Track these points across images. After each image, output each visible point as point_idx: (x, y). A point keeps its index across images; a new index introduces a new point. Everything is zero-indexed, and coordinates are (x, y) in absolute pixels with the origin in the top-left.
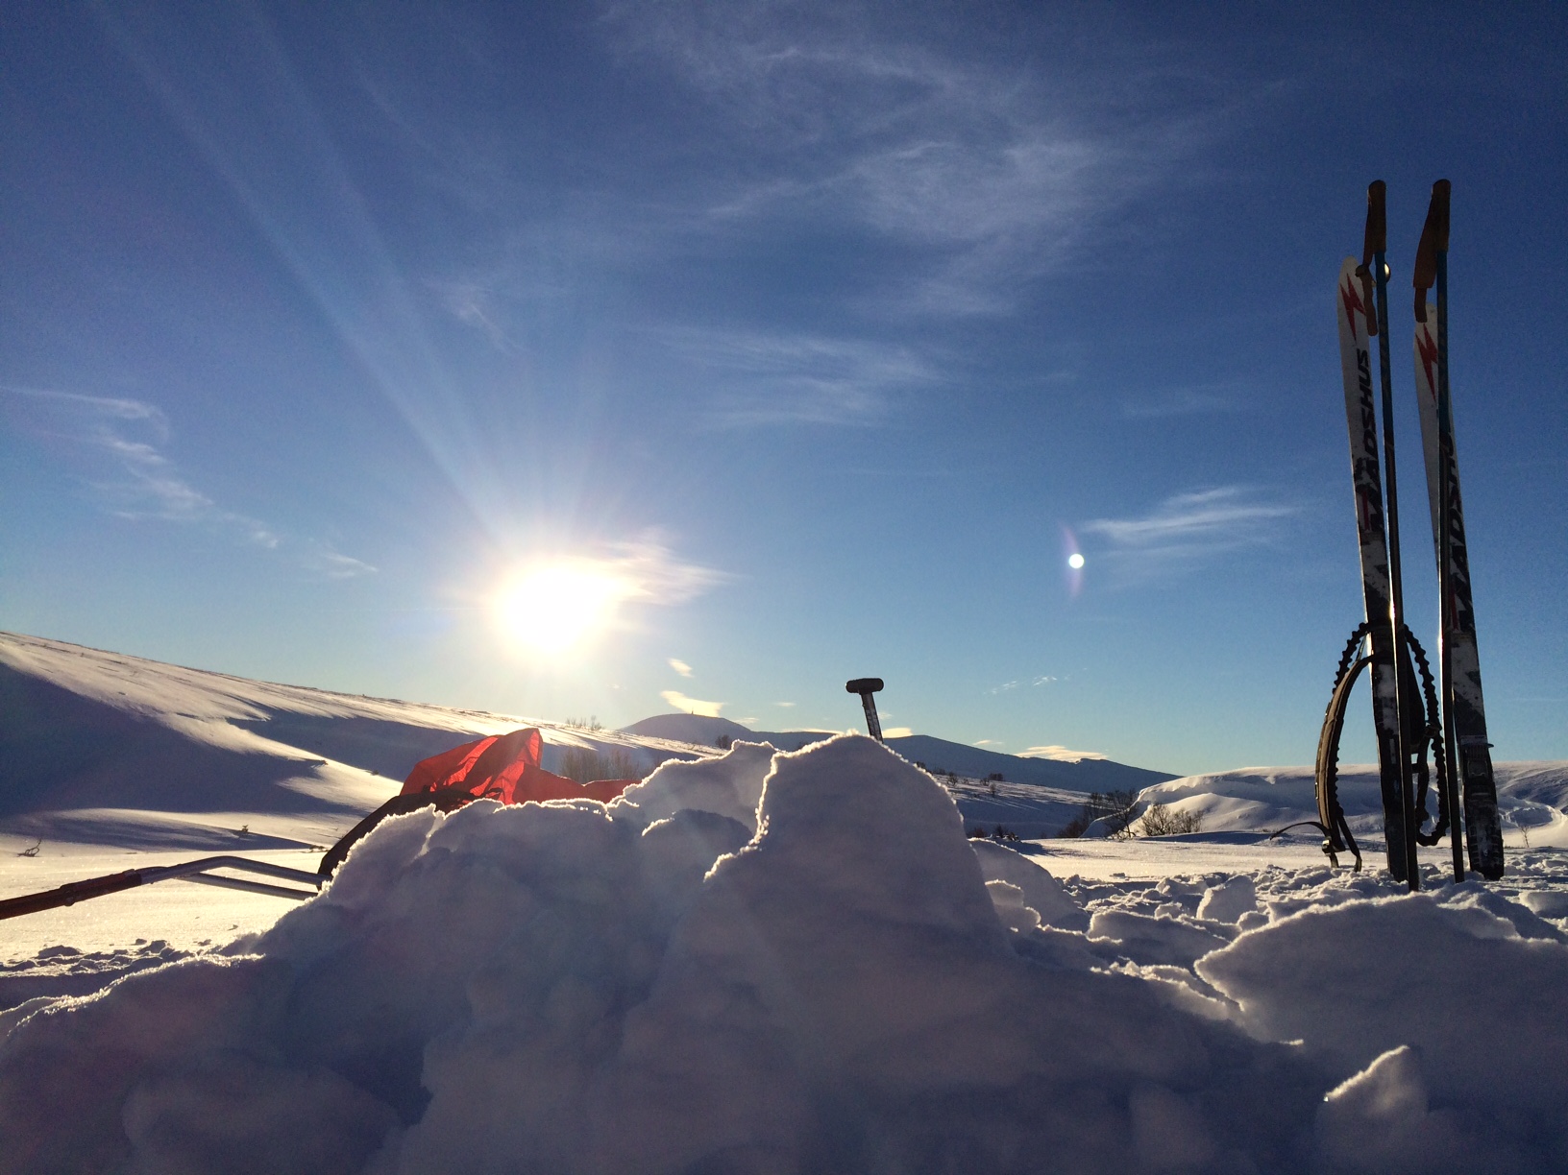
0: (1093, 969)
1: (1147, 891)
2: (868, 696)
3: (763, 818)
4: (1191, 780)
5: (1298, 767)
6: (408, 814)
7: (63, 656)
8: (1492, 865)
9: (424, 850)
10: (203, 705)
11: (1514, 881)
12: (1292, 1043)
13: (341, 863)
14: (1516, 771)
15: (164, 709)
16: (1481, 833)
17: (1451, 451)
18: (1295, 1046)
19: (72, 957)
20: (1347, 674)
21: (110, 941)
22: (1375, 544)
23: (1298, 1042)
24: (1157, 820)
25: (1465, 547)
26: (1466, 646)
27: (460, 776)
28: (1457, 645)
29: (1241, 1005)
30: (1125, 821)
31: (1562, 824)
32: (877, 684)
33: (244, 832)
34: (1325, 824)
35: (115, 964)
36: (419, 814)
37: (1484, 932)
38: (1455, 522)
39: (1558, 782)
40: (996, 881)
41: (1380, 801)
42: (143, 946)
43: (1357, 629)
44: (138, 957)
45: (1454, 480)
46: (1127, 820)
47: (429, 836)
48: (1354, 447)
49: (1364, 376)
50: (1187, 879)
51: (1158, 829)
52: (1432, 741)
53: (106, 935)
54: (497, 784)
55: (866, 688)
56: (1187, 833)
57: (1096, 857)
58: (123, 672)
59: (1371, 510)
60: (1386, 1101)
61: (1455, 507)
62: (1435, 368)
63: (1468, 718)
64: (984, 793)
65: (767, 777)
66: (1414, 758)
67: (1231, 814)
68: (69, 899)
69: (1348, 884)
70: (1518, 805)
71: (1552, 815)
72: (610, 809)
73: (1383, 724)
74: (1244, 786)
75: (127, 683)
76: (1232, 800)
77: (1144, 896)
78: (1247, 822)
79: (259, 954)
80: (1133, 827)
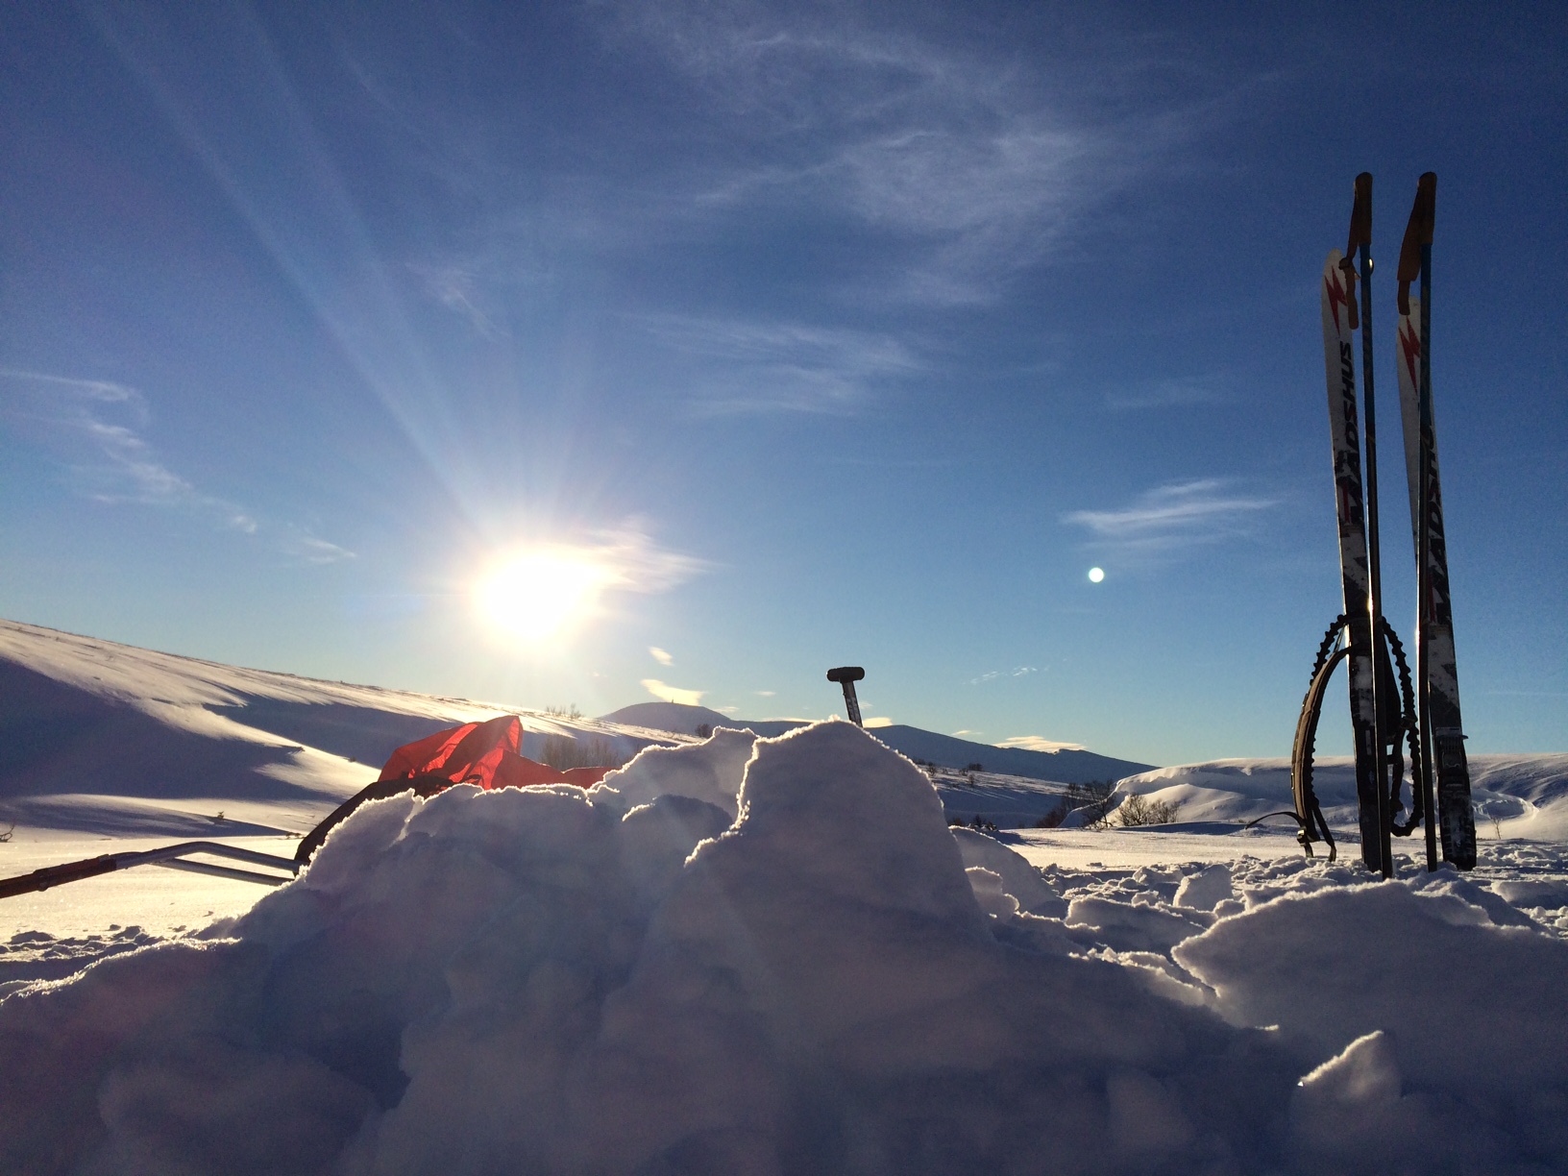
0: (1071, 954)
1: (1123, 880)
2: (849, 685)
3: (744, 803)
4: (1168, 771)
5: (1274, 758)
6: (386, 799)
7: (37, 640)
8: (1465, 855)
9: (403, 834)
10: (179, 690)
11: (1486, 871)
12: (1267, 1028)
13: (318, 847)
14: (1490, 764)
15: (140, 694)
16: (1454, 824)
17: (1432, 443)
18: (1270, 1032)
19: (46, 943)
20: (1325, 666)
21: (84, 926)
22: (1355, 537)
23: (1273, 1028)
24: (1134, 810)
25: (1443, 540)
26: (1442, 638)
27: (439, 762)
28: (1434, 638)
29: (1217, 991)
31: (1534, 817)
32: (857, 673)
33: (220, 819)
34: (1301, 814)
35: (89, 950)
36: (398, 799)
37: (1458, 920)
38: (1434, 515)
39: (1530, 775)
40: (975, 868)
41: (1355, 793)
42: (117, 932)
43: (1335, 621)
44: (112, 943)
45: (1435, 473)
47: (408, 820)
49: (1347, 369)
50: (1163, 868)
51: (1135, 819)
52: (1407, 732)
53: (80, 921)
54: (477, 771)
55: (846, 677)
56: (1164, 823)
57: (1074, 847)
58: (98, 656)
59: (1352, 503)
60: (1360, 1086)
61: (1434, 500)
62: (1417, 361)
63: (1444, 710)
64: (963, 784)
65: (749, 762)
66: (1390, 749)
67: (1207, 804)
68: (42, 884)
69: (1323, 873)
70: (1490, 798)
71: (1524, 808)
72: (590, 795)
73: (1359, 716)
74: (1220, 777)
75: (103, 668)
76: (1209, 791)
77: (1121, 885)
78: (1223, 813)
79: (236, 938)
80: (1110, 818)
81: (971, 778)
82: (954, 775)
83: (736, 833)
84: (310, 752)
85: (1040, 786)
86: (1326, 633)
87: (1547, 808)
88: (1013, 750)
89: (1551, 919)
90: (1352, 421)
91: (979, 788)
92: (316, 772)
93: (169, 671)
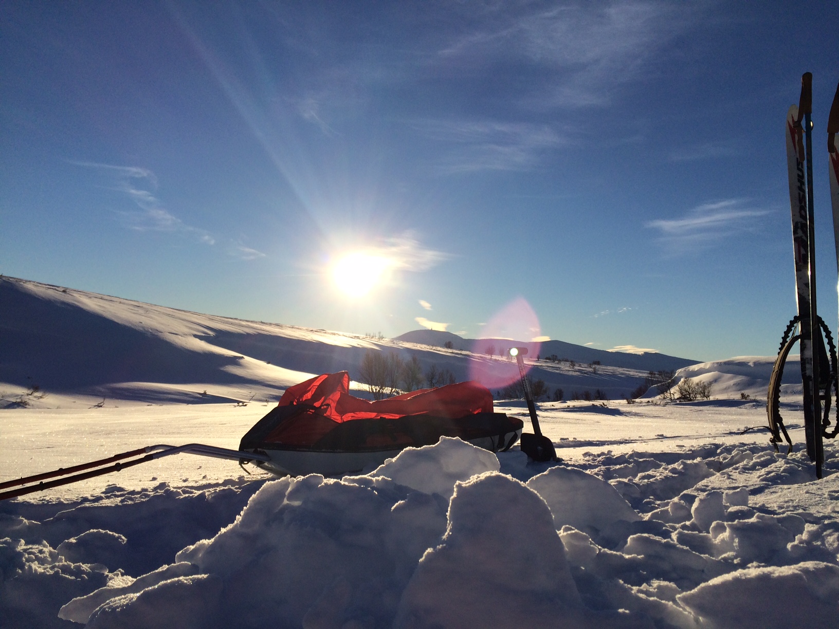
3: (449, 523)
4: (707, 365)
7: (110, 303)
9: (285, 502)
10: (181, 328)
15: (162, 330)
20: (786, 344)
24: (686, 386)
27: (309, 395)
29: (700, 619)
33: (205, 394)
34: (772, 428)
36: (282, 481)
42: (156, 485)
43: (793, 319)
46: (669, 386)
47: (287, 493)
48: (793, 215)
51: (686, 391)
54: (327, 402)
56: (703, 399)
58: (141, 311)
59: (803, 251)
64: (590, 372)
66: (823, 393)
67: (728, 383)
73: (806, 373)
74: (736, 367)
75: (143, 317)
76: (729, 375)
78: (737, 387)
80: (672, 390)
81: (594, 369)
82: (585, 367)
83: (445, 545)
84: (247, 359)
85: (633, 373)
86: (787, 326)
88: (618, 353)
90: (803, 204)
91: (599, 374)
92: (251, 369)
93: (176, 318)
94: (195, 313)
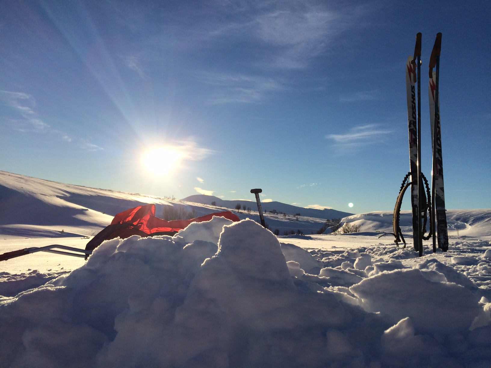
0: (318, 291)
1: (341, 255)
2: (257, 194)
3: (220, 246)
4: (358, 215)
5: (390, 211)
6: (111, 240)
7: (3, 176)
8: (445, 246)
9: (116, 251)
10: (49, 191)
11: (451, 252)
12: (376, 313)
13: (90, 254)
14: (456, 212)
15: (36, 192)
16: (442, 237)
17: (439, 118)
18: (377, 314)
19: (8, 275)
20: (404, 188)
21: (20, 269)
22: (414, 148)
23: (379, 313)
24: (347, 228)
25: (441, 149)
26: (440, 180)
27: (130, 218)
28: (437, 179)
29: (362, 300)
30: (337, 228)
31: (469, 229)
32: (260, 191)
33: (63, 232)
34: (395, 233)
35: (21, 278)
36: (115, 240)
38: (439, 141)
39: (469, 216)
40: (291, 261)
41: (413, 230)
42: (30, 272)
43: (407, 174)
44: (28, 276)
45: (439, 128)
46: (338, 228)
47: (118, 246)
48: (409, 117)
49: (413, 94)
50: (353, 250)
51: (347, 230)
52: (428, 208)
53: (19, 267)
54: (141, 221)
55: (256, 192)
56: (356, 232)
58: (22, 181)
59: (414, 137)
60: (402, 333)
61: (439, 136)
62: (435, 91)
63: (441, 202)
64: (294, 220)
65: (221, 233)
66: (423, 213)
67: (369, 226)
68: (6, 258)
69: (401, 253)
70: (456, 223)
71: (466, 226)
72: (174, 238)
73: (414, 203)
74: (373, 217)
75: (24, 184)
76: (370, 221)
77: (340, 256)
78: (375, 228)
79: (64, 286)
80: (339, 230)
81: (297, 218)
82: (292, 217)
83: (217, 256)
84: (90, 211)
85: (318, 220)
86: (405, 178)
87: (473, 226)
88: (310, 209)
89: (468, 269)
90: (414, 111)
91: (299, 221)
92: (92, 217)
93: (45, 185)
94: (58, 183)
